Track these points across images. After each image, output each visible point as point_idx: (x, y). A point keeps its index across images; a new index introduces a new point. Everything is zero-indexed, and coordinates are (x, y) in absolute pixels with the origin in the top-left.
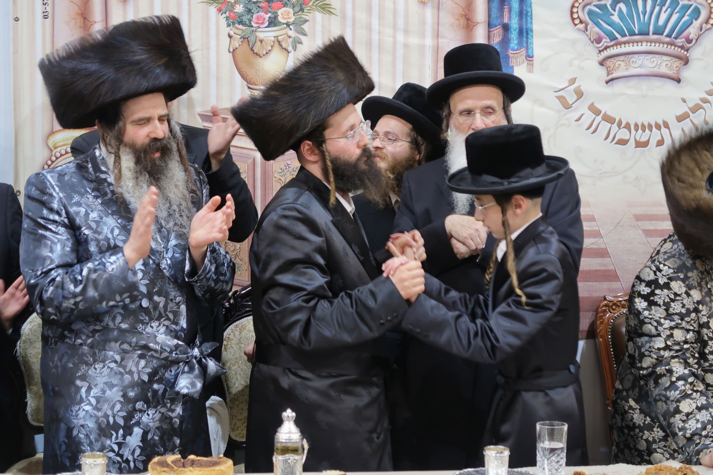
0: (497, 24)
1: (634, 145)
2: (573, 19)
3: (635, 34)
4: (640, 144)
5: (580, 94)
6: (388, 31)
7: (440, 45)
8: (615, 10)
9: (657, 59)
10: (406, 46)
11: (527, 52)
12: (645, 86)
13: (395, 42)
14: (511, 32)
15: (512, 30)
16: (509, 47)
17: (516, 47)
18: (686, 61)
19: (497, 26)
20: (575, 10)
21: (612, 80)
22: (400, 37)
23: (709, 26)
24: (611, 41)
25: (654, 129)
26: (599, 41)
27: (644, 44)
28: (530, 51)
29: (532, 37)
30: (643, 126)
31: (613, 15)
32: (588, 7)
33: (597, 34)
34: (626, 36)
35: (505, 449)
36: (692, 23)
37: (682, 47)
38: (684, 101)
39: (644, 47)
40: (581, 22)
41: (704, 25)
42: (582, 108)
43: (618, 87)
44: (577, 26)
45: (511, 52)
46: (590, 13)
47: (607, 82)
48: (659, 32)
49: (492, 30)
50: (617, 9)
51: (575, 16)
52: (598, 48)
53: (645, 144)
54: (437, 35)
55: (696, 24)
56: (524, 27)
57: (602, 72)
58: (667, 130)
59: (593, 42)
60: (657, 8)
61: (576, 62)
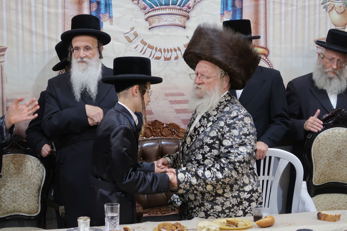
0: (94, 1)
1: (163, 59)
3: (163, 5)
4: (166, 59)
5: (136, 35)
6: (40, 6)
7: (66, 12)
9: (173, 17)
10: (49, 13)
11: (109, 15)
12: (168, 30)
13: (43, 11)
14: (101, 5)
15: (102, 4)
16: (100, 12)
17: (104, 13)
18: (188, 18)
19: (94, 2)
21: (152, 28)
22: (46, 9)
24: (151, 9)
25: (173, 51)
26: (145, 9)
28: (111, 15)
29: (112, 7)
30: (168, 50)
33: (144, 5)
34: (158, 6)
35: (88, 219)
37: (186, 11)
38: (188, 37)
39: (167, 11)
42: (137, 42)
43: (155, 31)
44: (134, 2)
45: (101, 15)
47: (149, 29)
48: (174, 4)
49: (91, 4)
52: (144, 12)
53: (169, 59)
54: (64, 7)
56: (108, 3)
57: (147, 24)
58: (180, 52)
59: (142, 9)
61: (134, 20)
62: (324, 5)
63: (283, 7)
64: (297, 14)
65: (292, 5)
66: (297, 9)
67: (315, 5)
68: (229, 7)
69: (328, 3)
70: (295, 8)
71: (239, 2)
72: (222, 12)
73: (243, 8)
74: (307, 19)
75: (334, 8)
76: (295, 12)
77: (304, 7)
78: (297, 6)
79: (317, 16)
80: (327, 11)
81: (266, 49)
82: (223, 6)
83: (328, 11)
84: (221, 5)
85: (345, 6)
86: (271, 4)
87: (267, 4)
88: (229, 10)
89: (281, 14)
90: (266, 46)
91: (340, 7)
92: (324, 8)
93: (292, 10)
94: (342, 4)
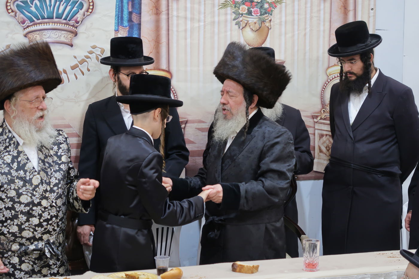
2: (8, 10)
3: (45, 19)
8: (32, 4)
9: (58, 33)
18: (76, 34)
20: (8, 4)
23: (89, 13)
24: (31, 22)
26: (23, 22)
27: (51, 24)
31: (31, 7)
32: (16, 3)
33: (22, 18)
34: (40, 19)
36: (79, 12)
37: (73, 26)
38: (75, 57)
39: (51, 26)
40: (12, 11)
41: (86, 12)
44: (10, 14)
46: (18, 6)
48: (59, 17)
50: (34, 3)
51: (9, 8)
52: (23, 27)
55: (81, 12)
57: (26, 41)
58: (66, 75)
59: (20, 23)
60: (58, 3)
61: (10, 35)
62: (237, 20)
63: (189, 22)
64: (205, 31)
65: (199, 21)
66: (205, 26)
67: (226, 21)
68: (125, 22)
69: (241, 19)
70: (202, 24)
71: (136, 16)
72: (117, 28)
73: (142, 23)
74: (216, 38)
75: (248, 25)
76: (202, 28)
77: (213, 23)
78: (205, 22)
79: (229, 33)
80: (239, 28)
81: (169, 72)
82: (118, 20)
83: (241, 28)
84: (115, 19)
85: (260, 22)
86: (175, 19)
87: (170, 18)
88: (124, 25)
89: (186, 31)
90: (169, 70)
91: (255, 23)
92: (236, 24)
93: (199, 27)
94: (257, 19)
